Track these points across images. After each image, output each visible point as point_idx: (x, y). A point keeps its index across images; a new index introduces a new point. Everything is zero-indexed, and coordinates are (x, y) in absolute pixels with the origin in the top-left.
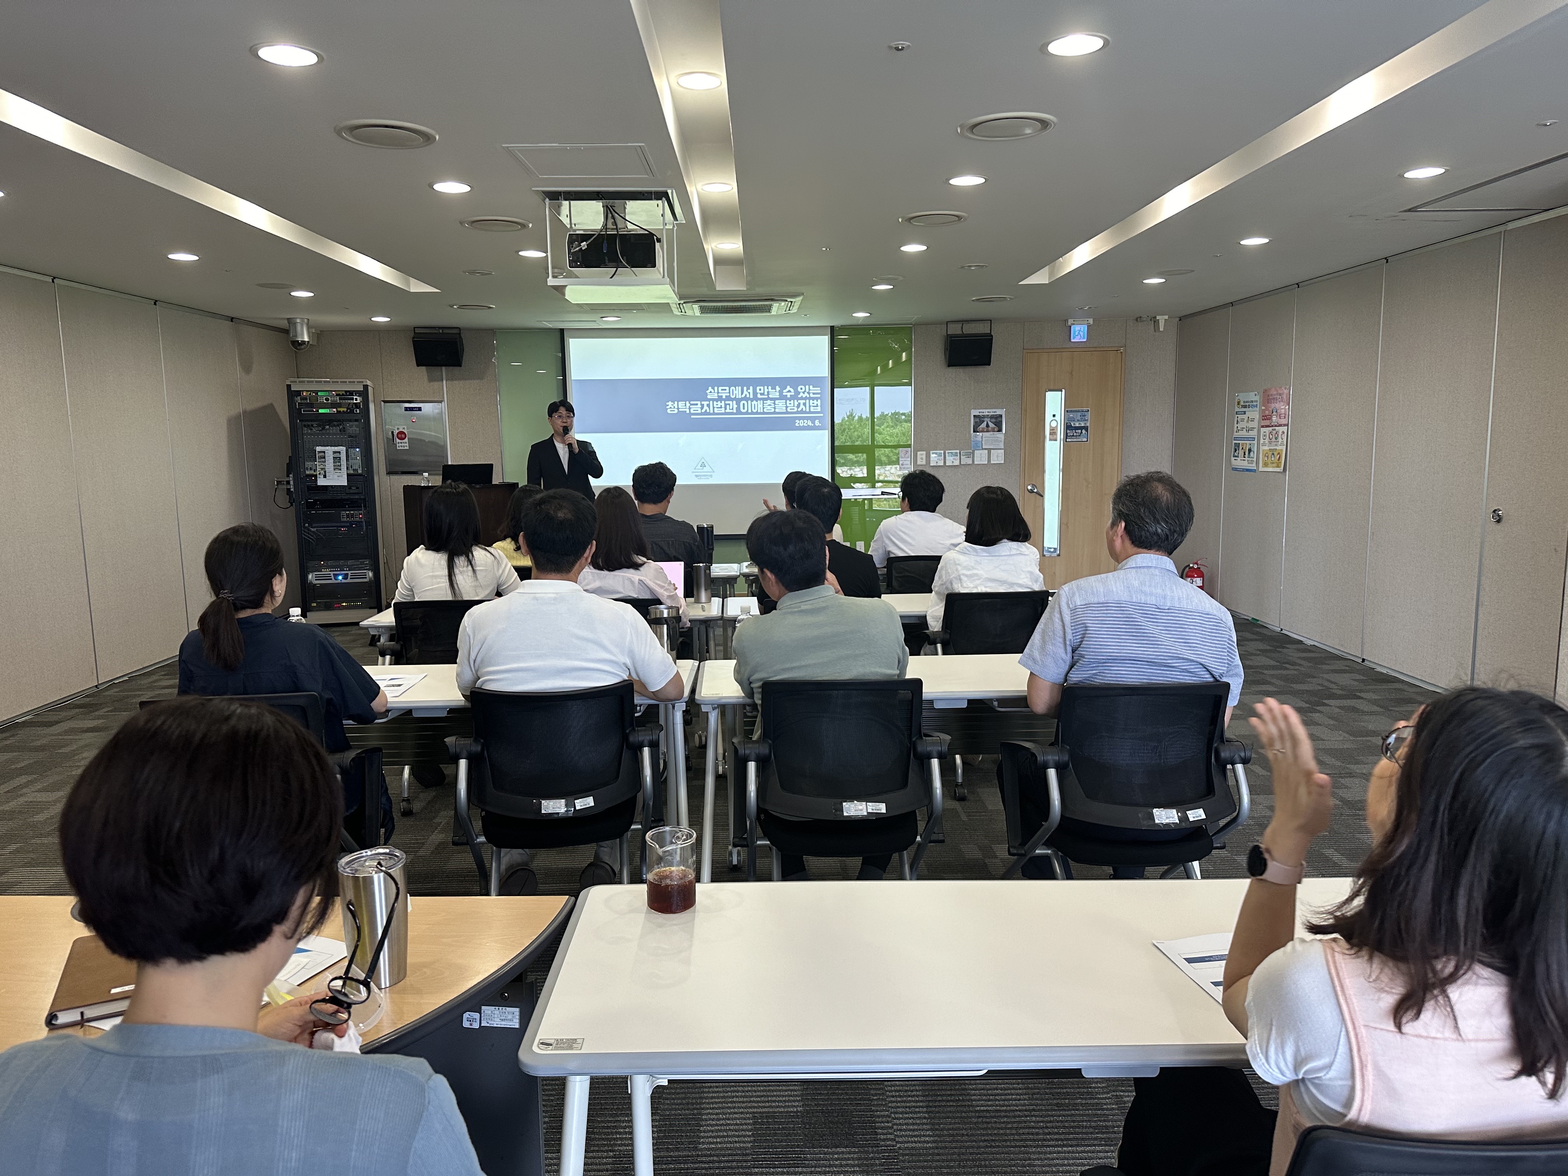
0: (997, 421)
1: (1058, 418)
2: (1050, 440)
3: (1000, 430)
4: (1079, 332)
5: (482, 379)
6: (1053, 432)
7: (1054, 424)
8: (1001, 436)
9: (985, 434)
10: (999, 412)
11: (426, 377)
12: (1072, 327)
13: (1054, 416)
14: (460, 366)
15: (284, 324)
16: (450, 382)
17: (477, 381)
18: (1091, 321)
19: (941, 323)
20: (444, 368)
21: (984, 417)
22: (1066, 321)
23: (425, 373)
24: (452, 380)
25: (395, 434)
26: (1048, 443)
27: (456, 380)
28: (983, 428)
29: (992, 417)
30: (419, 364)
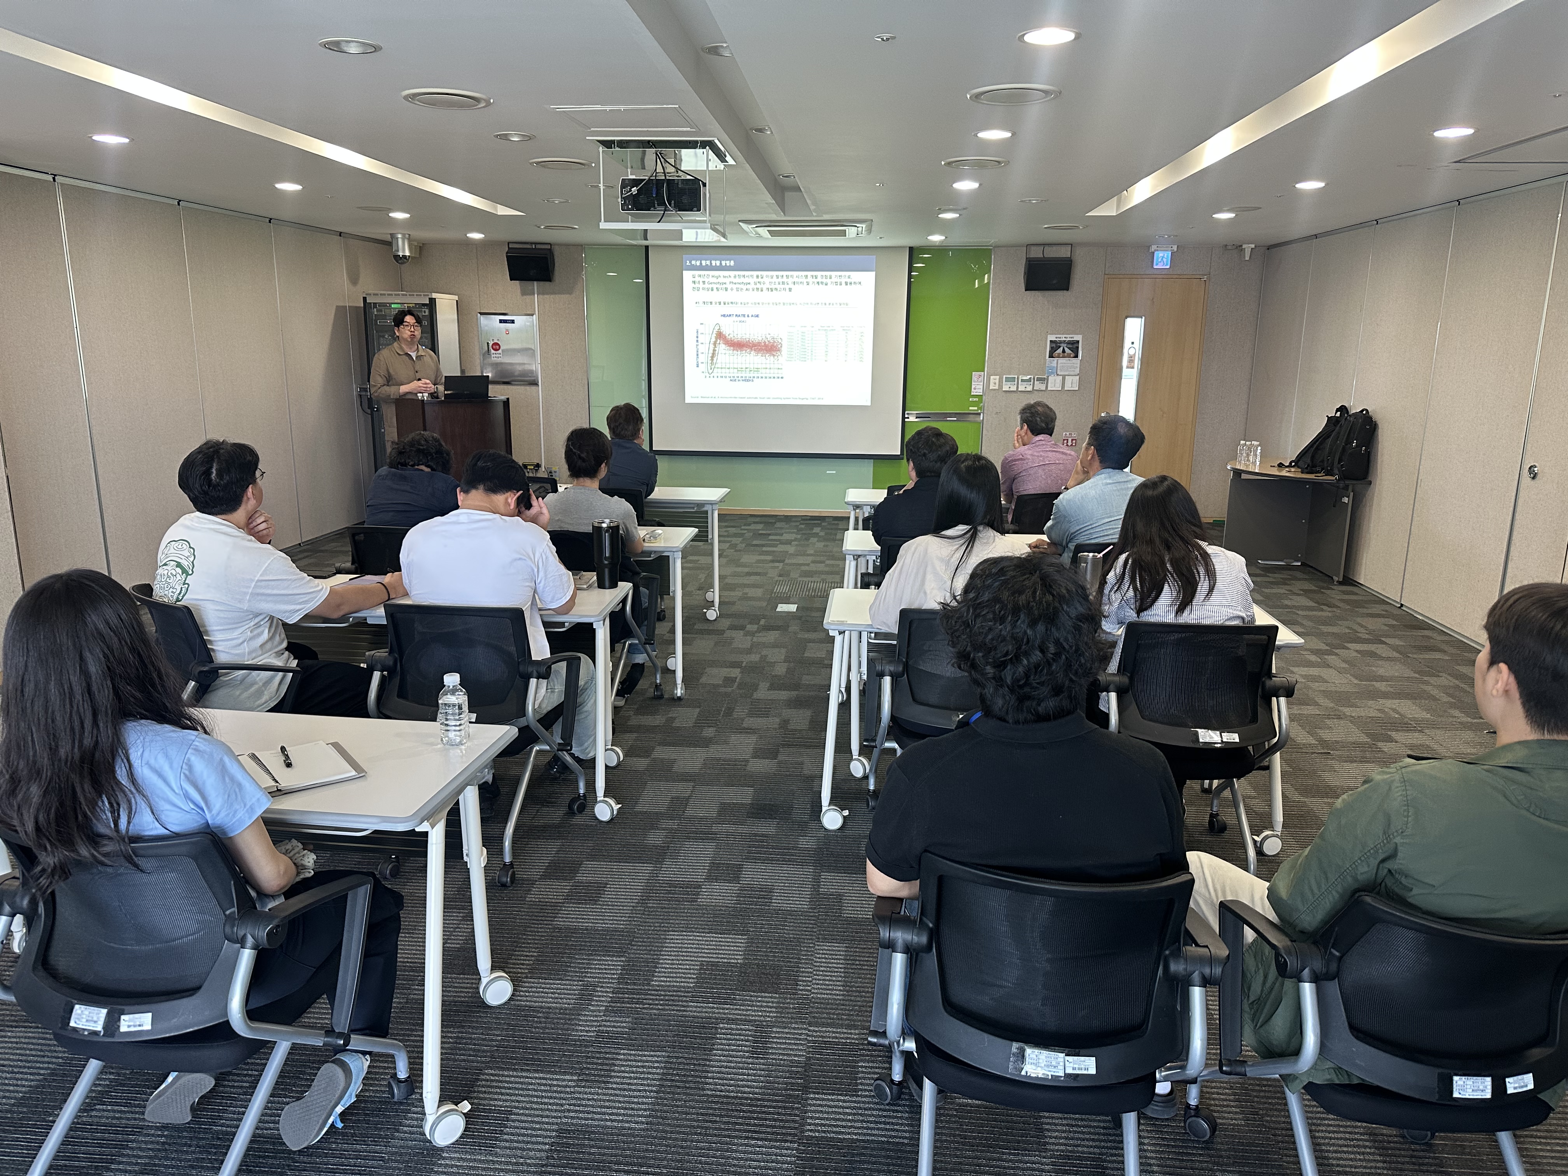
0: (1074, 347)
1: (1136, 345)
2: (1128, 367)
3: (1076, 356)
4: (1162, 259)
5: (570, 294)
6: (1131, 360)
7: (1132, 352)
8: (1076, 361)
9: (1061, 360)
10: (1077, 337)
11: (519, 291)
12: (1156, 253)
13: (1133, 343)
14: (550, 280)
15: (388, 238)
16: (541, 296)
17: (567, 296)
18: (1175, 248)
19: (1021, 246)
20: (535, 283)
21: (1061, 342)
22: (1149, 247)
23: (519, 287)
24: (543, 294)
25: (490, 345)
26: (1126, 372)
27: (547, 294)
28: (1059, 354)
29: (1070, 343)
30: (511, 279)
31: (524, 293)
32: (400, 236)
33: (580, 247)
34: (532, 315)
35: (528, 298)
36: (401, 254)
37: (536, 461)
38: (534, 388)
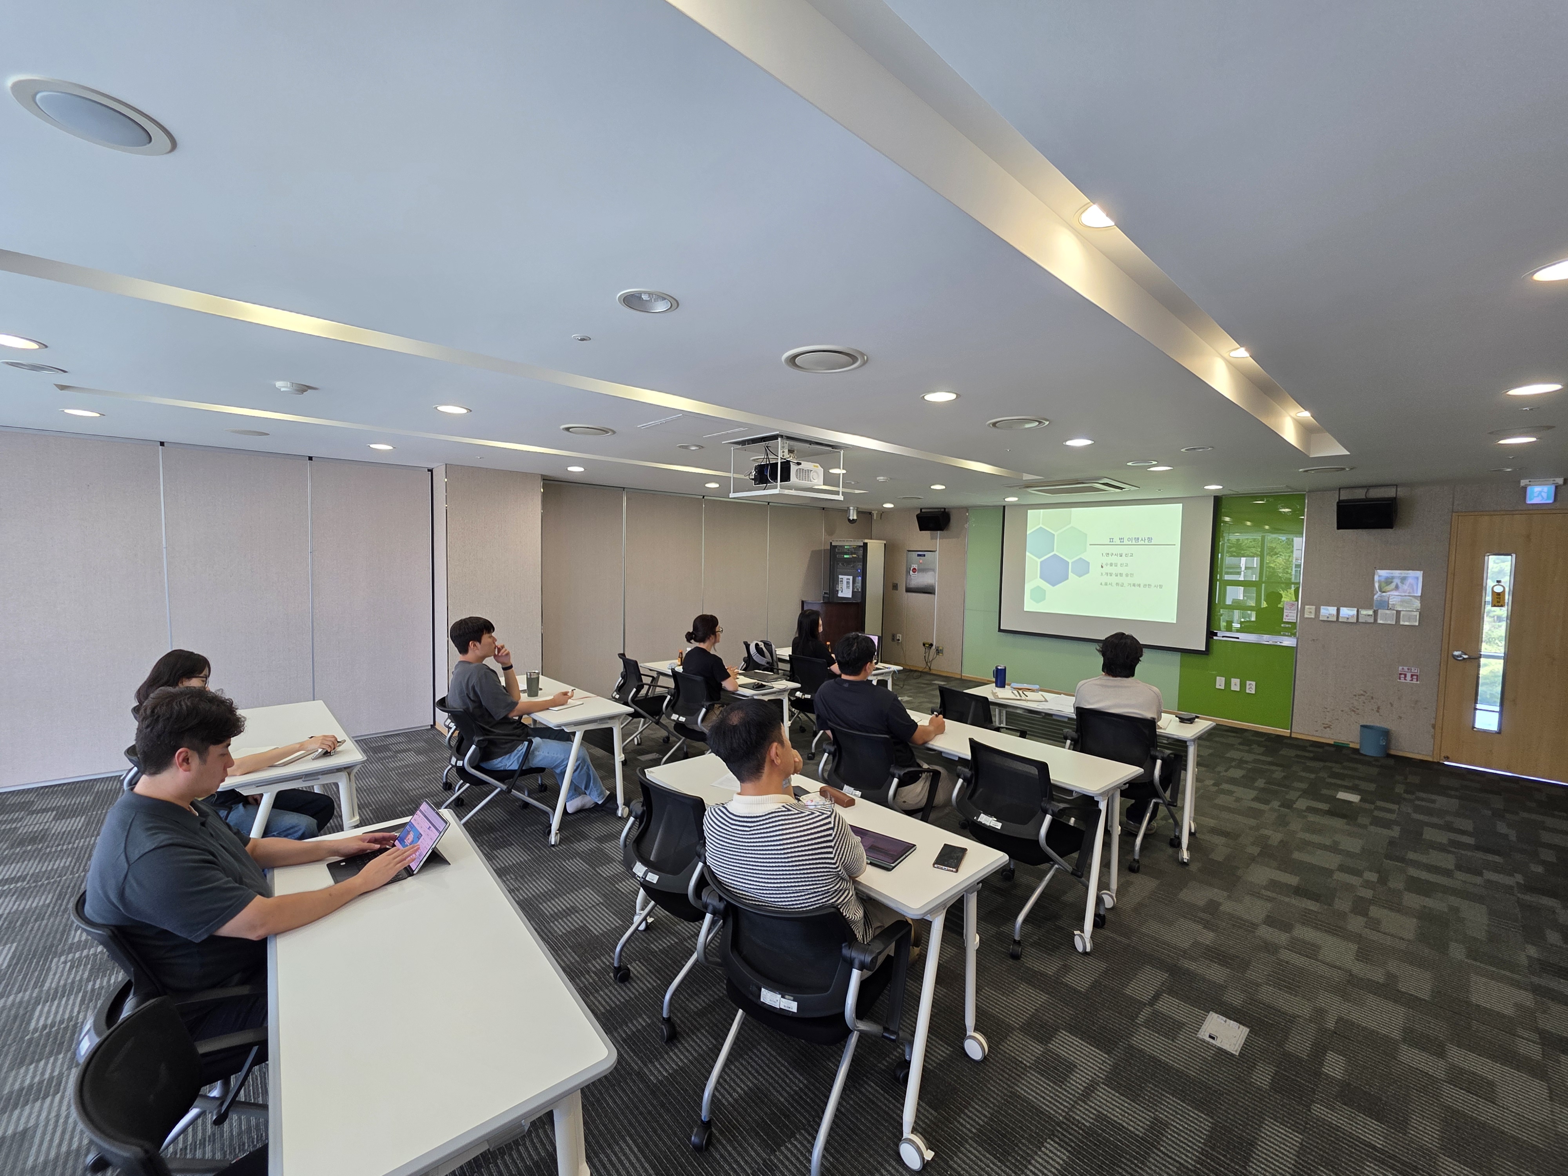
1: (1505, 583)
2: (1492, 605)
4: (1540, 494)
5: (958, 538)
6: (1497, 598)
11: (926, 537)
12: (1529, 489)
13: (1499, 580)
14: (947, 530)
16: (941, 540)
17: (956, 539)
18: (1560, 481)
19: (1330, 489)
20: (940, 531)
21: (1393, 577)
22: (1518, 482)
23: (926, 534)
24: (943, 538)
26: (1489, 610)
27: (945, 538)
28: (1393, 589)
30: (921, 529)
31: (932, 538)
32: (851, 508)
33: (967, 509)
34: (935, 551)
35: (934, 541)
36: (851, 518)
37: (930, 642)
38: (933, 596)
